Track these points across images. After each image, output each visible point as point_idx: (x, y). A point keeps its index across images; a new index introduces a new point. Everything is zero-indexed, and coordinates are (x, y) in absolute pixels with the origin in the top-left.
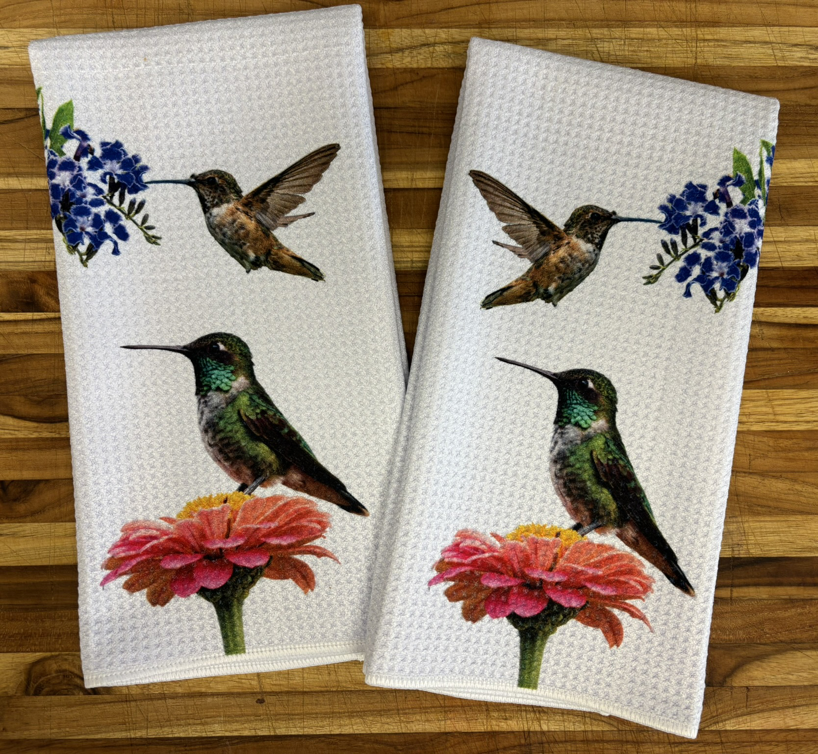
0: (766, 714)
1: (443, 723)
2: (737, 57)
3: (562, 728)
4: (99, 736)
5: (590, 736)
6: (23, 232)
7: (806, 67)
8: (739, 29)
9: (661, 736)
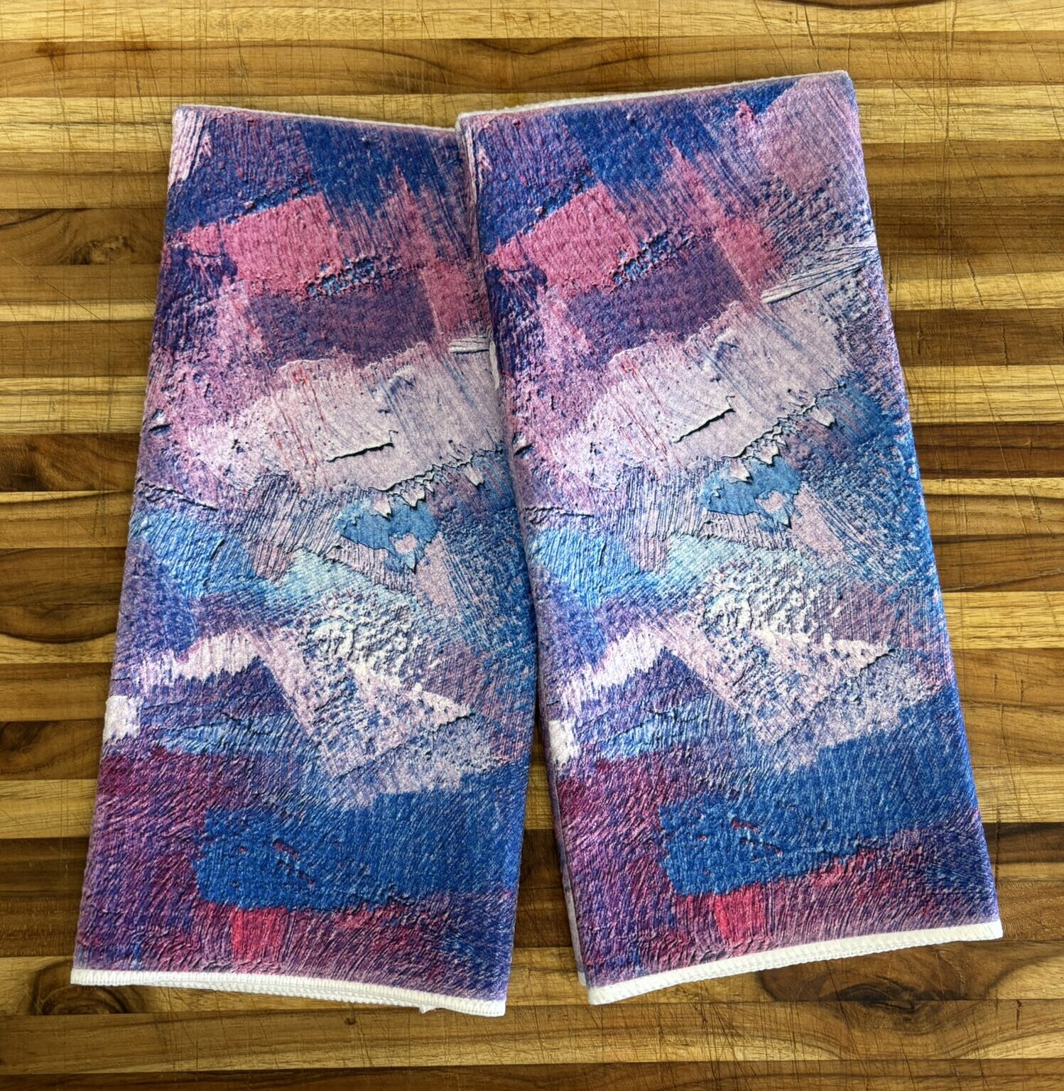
0: (1044, 1037)
1: (600, 1050)
2: (1005, 128)
3: (763, 1058)
4: (131, 1070)
5: (802, 1067)
6: (18, 381)
8: (1008, 88)
9: (900, 1067)
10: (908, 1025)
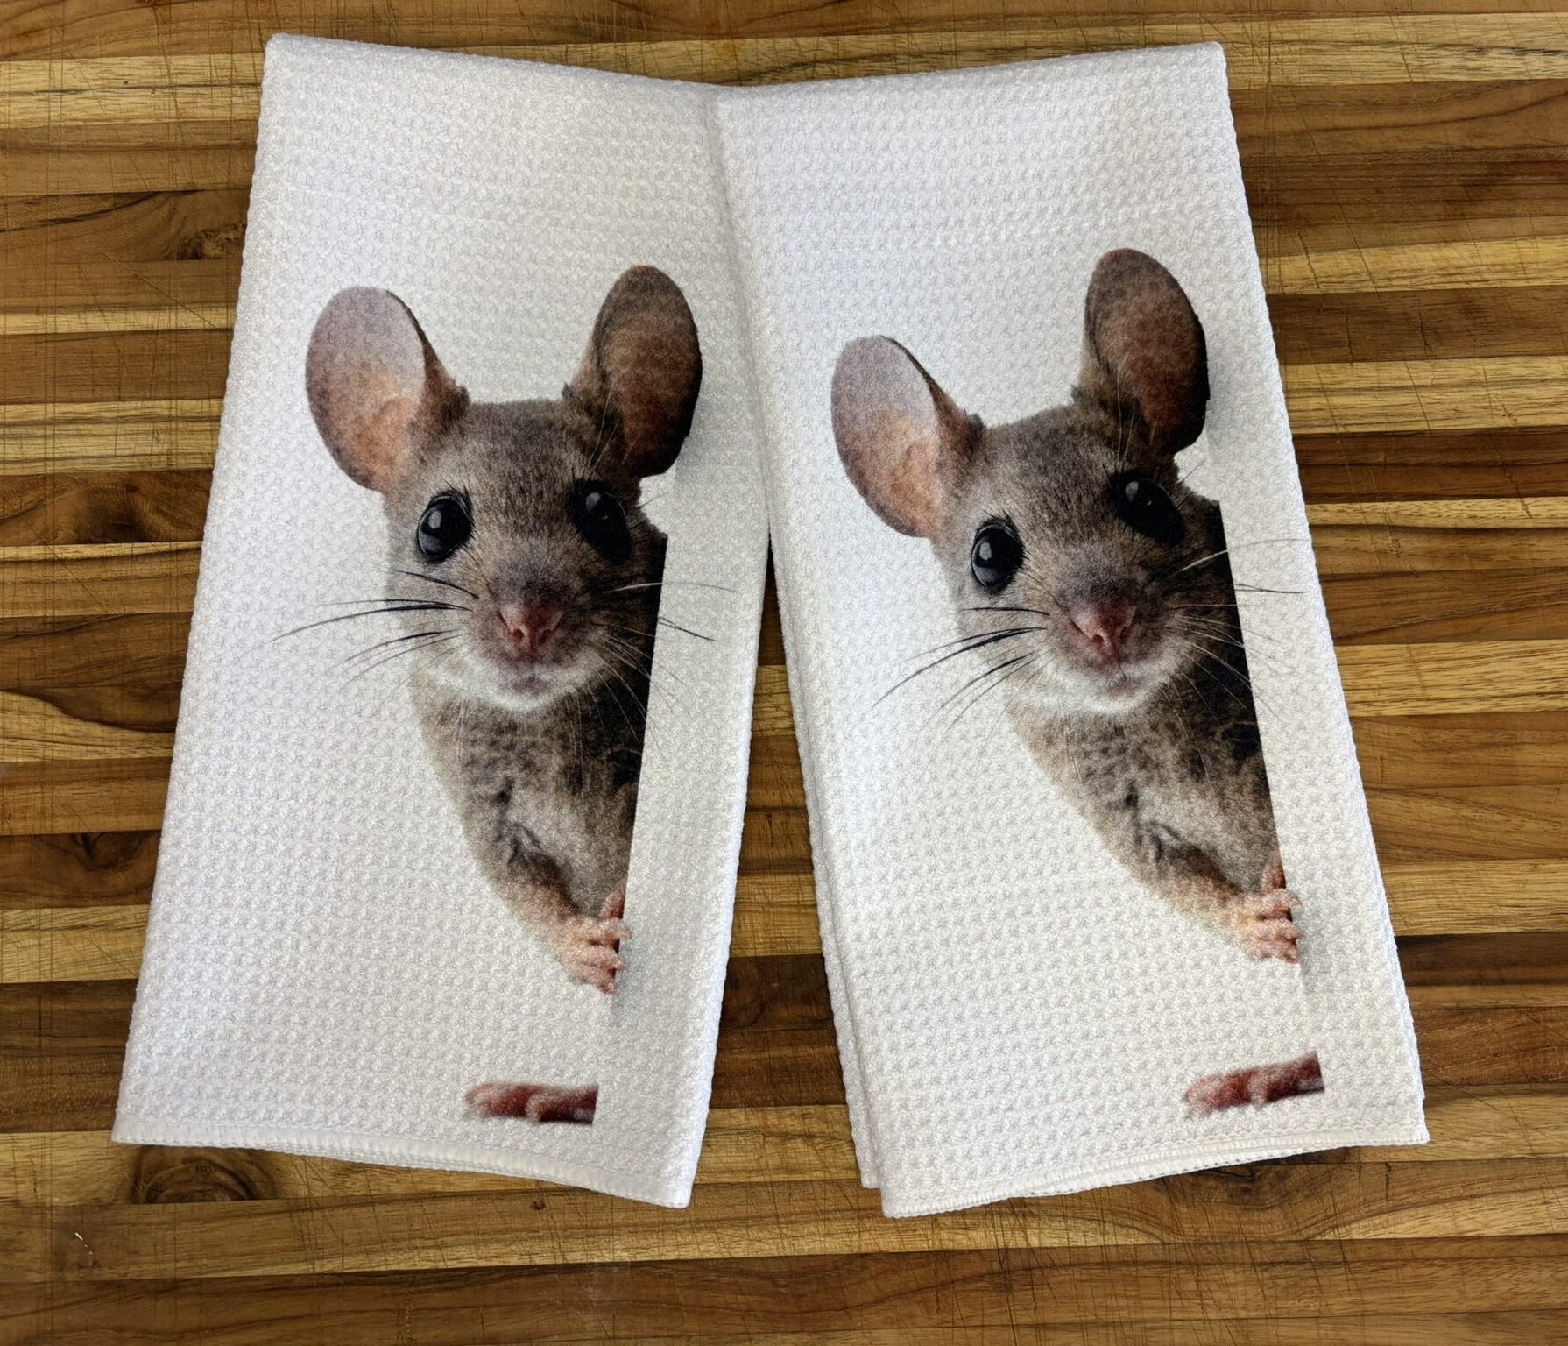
0: (1422, 1211)
1: (856, 1237)
2: (1342, 70)
3: (1064, 1243)
4: (258, 1272)
5: (1113, 1252)
6: (113, 405)
7: (1461, 83)
8: (1343, 20)
9: (1238, 1252)
10: (1247, 1198)
